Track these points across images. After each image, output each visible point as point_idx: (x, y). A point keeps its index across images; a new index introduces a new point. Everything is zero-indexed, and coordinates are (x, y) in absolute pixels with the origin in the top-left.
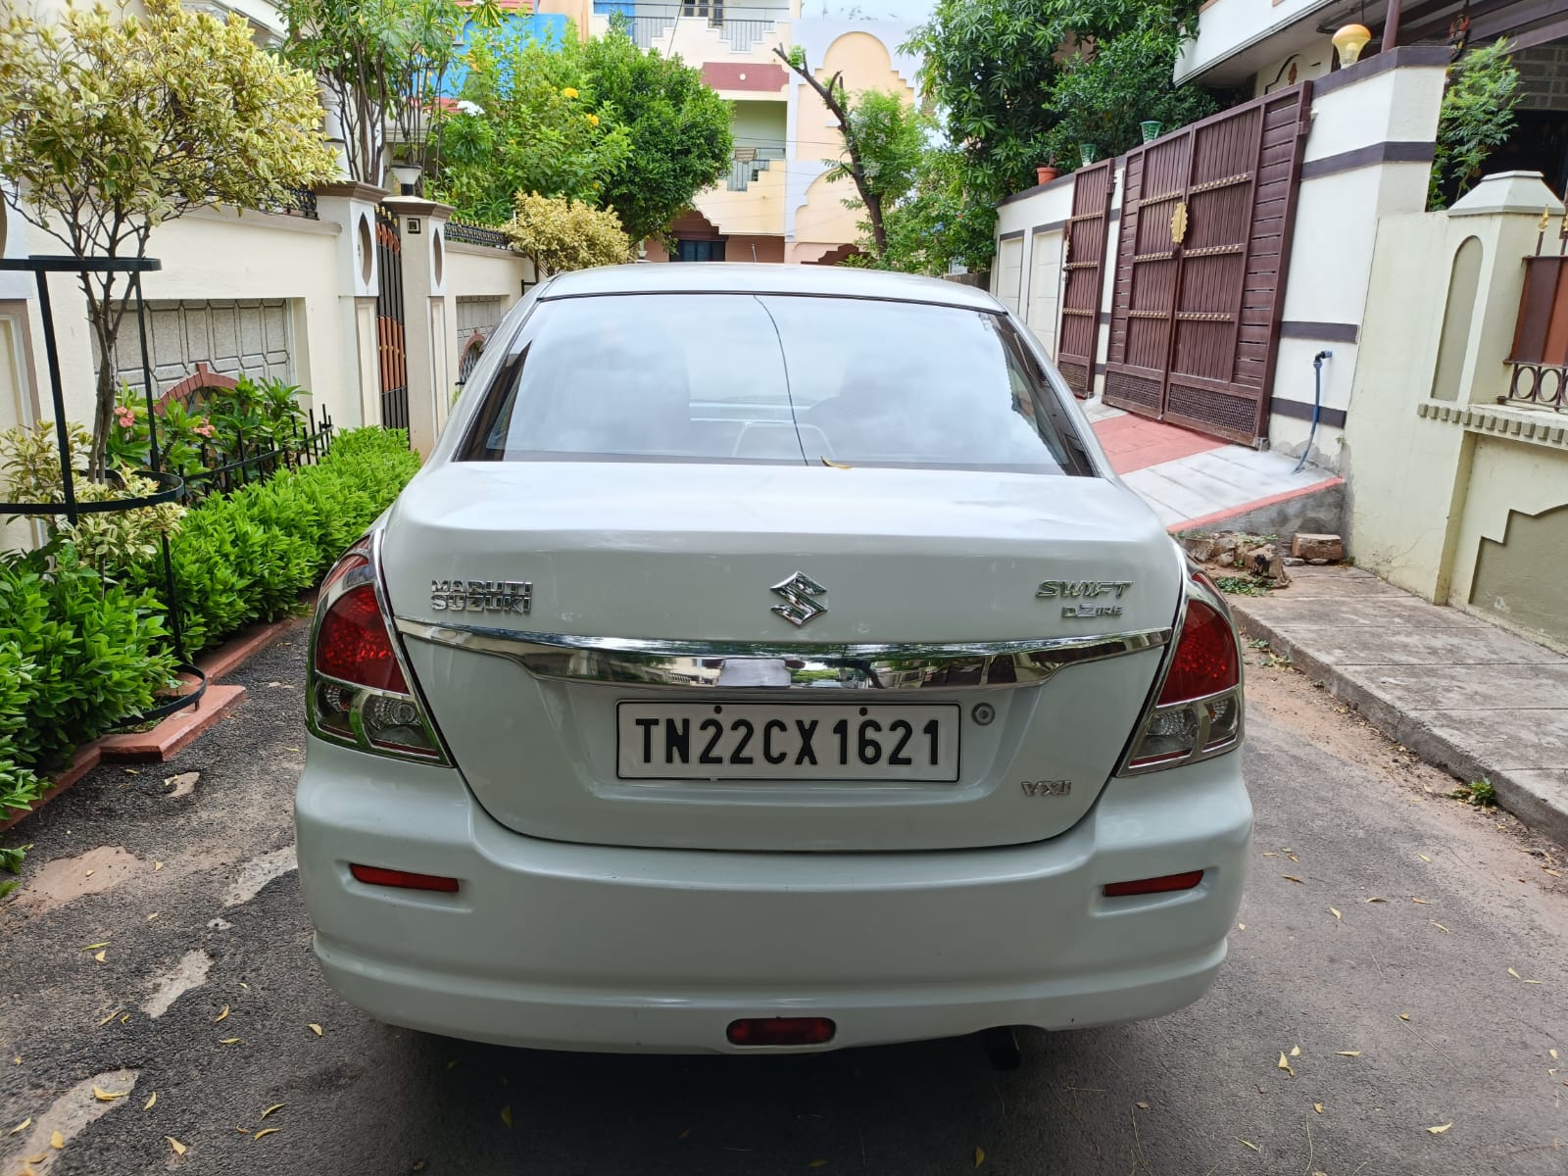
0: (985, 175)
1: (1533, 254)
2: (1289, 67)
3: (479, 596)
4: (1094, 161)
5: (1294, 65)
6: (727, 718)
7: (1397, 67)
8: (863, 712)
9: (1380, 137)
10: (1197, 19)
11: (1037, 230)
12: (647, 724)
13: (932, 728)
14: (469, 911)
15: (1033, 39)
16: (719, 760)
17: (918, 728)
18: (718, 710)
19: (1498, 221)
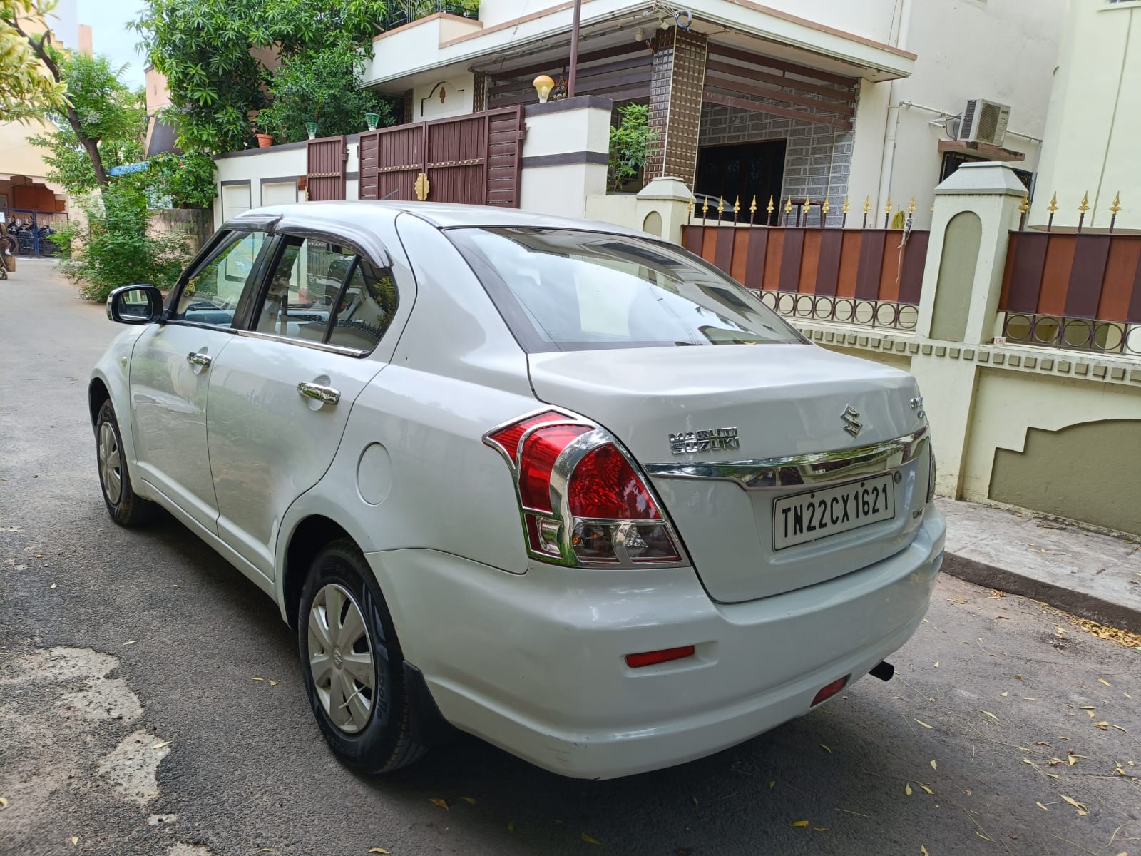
0: (209, 134)
1: (686, 224)
2: (439, 89)
3: (706, 440)
4: (317, 136)
5: (443, 88)
6: (816, 502)
7: (589, 107)
8: (863, 485)
9: (582, 147)
10: (371, 46)
11: (263, 181)
12: (786, 511)
13: (885, 490)
14: (715, 663)
15: (248, 38)
16: (814, 528)
17: (880, 489)
18: (813, 496)
19: (670, 204)
